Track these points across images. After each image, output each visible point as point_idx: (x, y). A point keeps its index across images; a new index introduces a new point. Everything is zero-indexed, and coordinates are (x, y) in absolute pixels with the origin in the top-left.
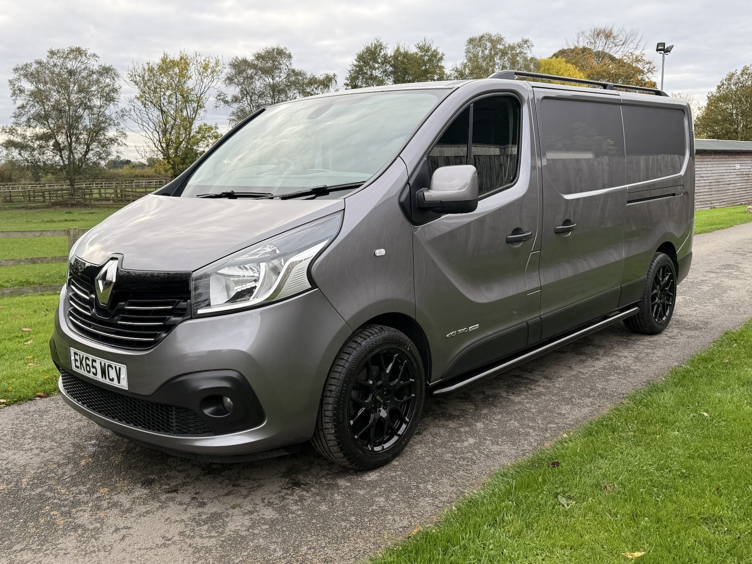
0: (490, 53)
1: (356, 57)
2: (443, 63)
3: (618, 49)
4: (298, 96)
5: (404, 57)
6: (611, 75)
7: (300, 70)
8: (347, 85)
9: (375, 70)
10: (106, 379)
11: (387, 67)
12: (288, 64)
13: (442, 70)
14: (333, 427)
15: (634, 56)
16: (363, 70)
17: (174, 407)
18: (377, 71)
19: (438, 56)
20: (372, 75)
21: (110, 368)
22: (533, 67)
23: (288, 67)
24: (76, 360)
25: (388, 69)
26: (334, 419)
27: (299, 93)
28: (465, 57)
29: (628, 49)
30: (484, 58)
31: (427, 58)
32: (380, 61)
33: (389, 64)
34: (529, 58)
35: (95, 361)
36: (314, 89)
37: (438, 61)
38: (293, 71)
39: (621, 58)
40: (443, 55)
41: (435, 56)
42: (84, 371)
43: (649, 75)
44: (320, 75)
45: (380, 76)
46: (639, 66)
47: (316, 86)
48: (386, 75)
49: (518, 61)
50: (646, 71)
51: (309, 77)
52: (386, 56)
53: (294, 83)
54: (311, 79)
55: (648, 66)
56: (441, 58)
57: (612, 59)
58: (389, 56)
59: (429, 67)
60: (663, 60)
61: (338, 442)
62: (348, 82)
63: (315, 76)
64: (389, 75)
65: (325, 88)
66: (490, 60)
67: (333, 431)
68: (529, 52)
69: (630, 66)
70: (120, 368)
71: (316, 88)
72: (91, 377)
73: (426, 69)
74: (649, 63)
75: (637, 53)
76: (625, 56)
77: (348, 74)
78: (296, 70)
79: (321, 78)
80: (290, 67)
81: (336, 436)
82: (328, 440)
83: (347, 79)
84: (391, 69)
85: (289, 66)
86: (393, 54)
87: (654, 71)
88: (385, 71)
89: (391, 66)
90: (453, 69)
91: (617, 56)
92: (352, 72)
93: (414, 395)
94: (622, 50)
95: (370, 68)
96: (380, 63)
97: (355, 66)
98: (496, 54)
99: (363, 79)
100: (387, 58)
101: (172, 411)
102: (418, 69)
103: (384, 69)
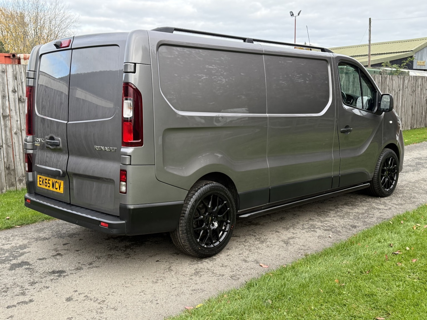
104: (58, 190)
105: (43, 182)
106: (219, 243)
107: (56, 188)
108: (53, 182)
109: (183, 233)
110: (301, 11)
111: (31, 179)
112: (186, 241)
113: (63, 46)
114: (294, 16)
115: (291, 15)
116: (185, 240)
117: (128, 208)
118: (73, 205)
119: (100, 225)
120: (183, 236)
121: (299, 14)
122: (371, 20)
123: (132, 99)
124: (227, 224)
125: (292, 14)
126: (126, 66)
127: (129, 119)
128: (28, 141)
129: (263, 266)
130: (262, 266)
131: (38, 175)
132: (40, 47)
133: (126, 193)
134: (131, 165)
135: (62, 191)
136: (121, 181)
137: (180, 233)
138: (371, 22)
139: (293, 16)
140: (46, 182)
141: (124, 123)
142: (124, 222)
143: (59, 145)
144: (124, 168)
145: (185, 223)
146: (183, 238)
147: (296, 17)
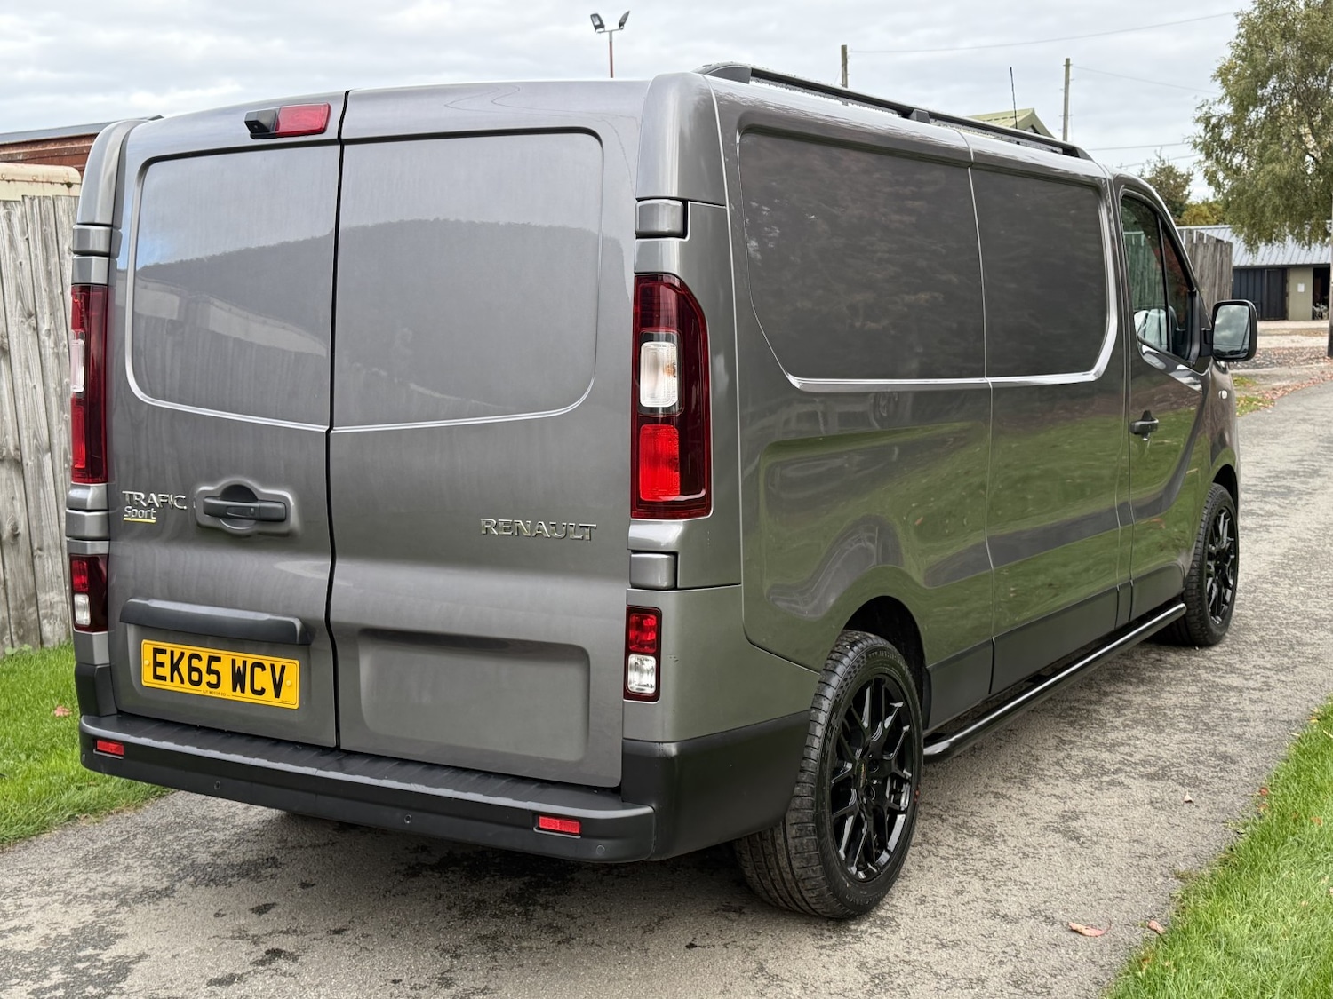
104: (269, 698)
105: (175, 667)
106: (888, 857)
107: (257, 687)
108: (239, 664)
109: (803, 833)
110: (628, 13)
111: (101, 657)
112: (815, 861)
113: (282, 129)
114: (607, 28)
115: (597, 27)
116: (809, 860)
117: (658, 755)
118: (350, 754)
119: (535, 829)
120: (802, 844)
121: (621, 24)
122: (848, 54)
123: (674, 334)
124: (900, 786)
125: (597, 23)
126: (645, 213)
127: (660, 411)
128: (89, 507)
129: (1084, 931)
130: (1080, 933)
131: (144, 641)
132: (130, 131)
133: (655, 697)
134: (675, 588)
135: (291, 697)
136: (628, 653)
137: (792, 832)
138: (848, 60)
139: (601, 30)
140: (192, 669)
141: (644, 429)
142: (648, 810)
143: (282, 520)
144: (645, 599)
145: (813, 793)
146: (800, 849)
147: (611, 32)
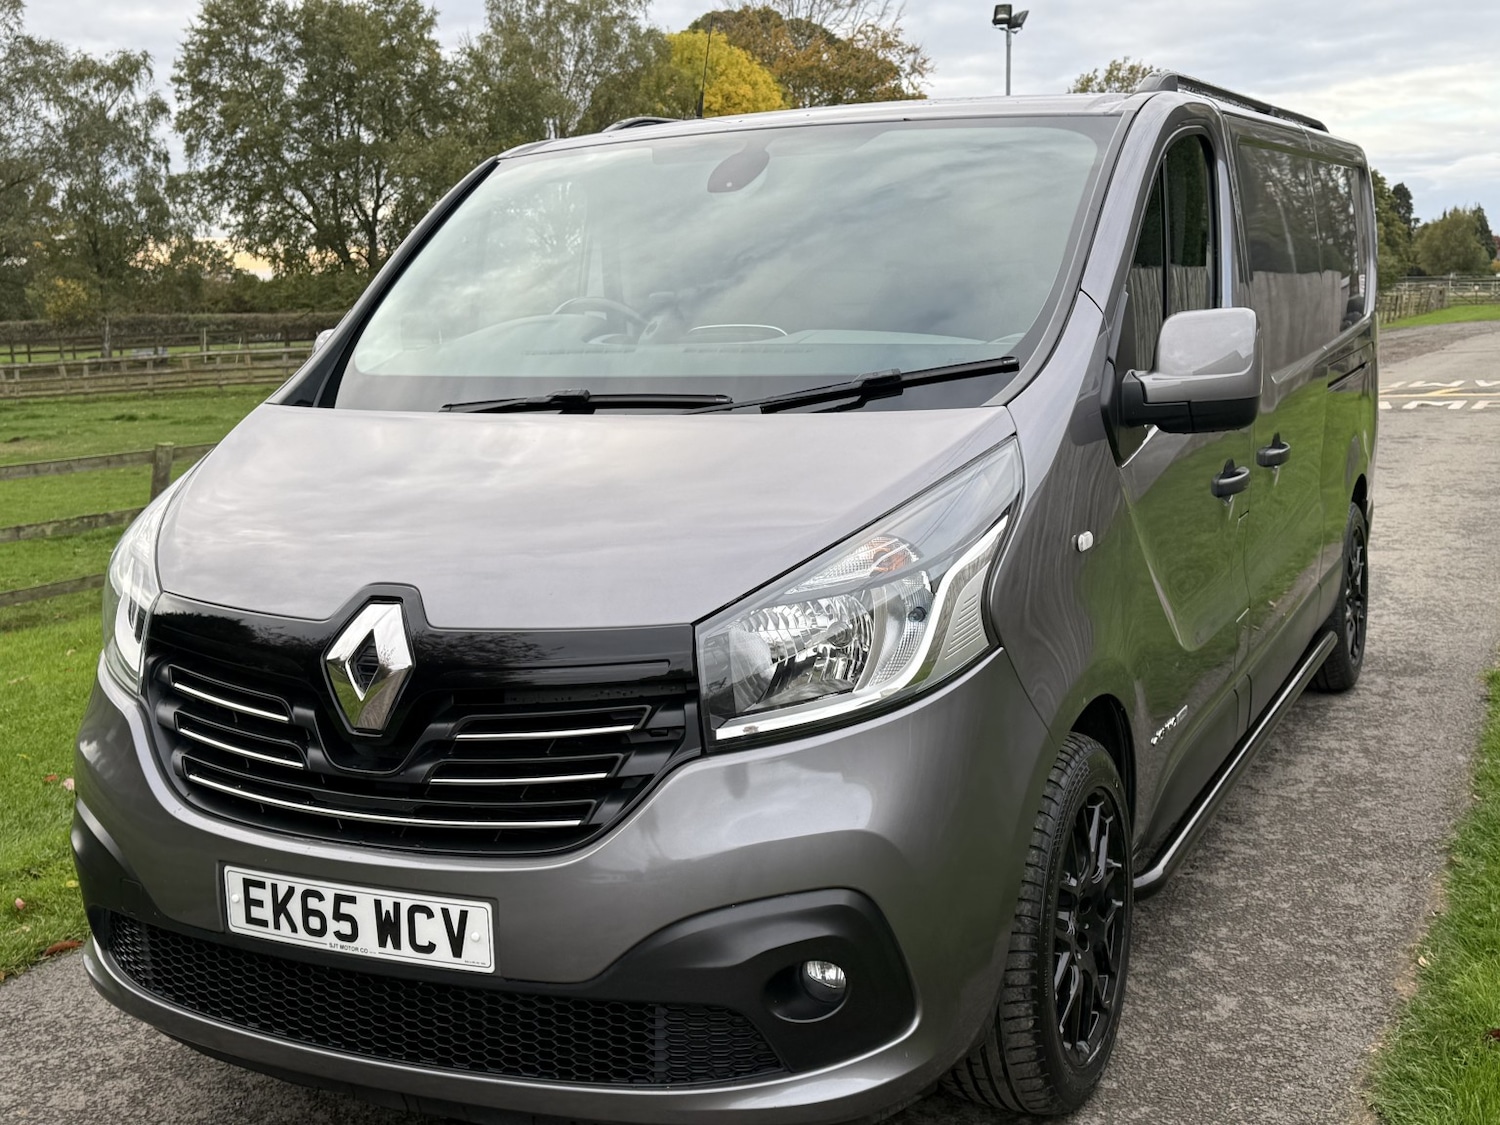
0: (548, 14)
1: (200, 9)
2: (435, 34)
3: (843, 16)
4: (44, 108)
5: (331, 14)
6: (831, 78)
7: (46, 38)
8: (179, 80)
9: (255, 44)
10: (397, 945)
11: (288, 39)
12: (11, 24)
13: (434, 52)
14: (1030, 1012)
15: (879, 33)
16: (223, 44)
17: (664, 1005)
18: (260, 46)
19: (423, 16)
20: (246, 55)
21: (420, 917)
22: (654, 54)
23: (12, 30)
24: (249, 902)
25: (291, 42)
26: (1033, 990)
27: (48, 100)
28: (487, 21)
29: (864, 17)
30: (535, 26)
31: (394, 19)
32: (265, 20)
33: (292, 30)
34: (643, 31)
35: (352, 900)
36: (91, 91)
37: (422, 27)
38: (29, 42)
39: (851, 36)
40: (435, 13)
41: (415, 15)
42: (294, 929)
43: (916, 79)
44: (104, 53)
45: (269, 59)
46: (891, 58)
47: (94, 82)
48: (286, 60)
49: (618, 36)
50: (908, 69)
51: (73, 58)
52: (284, 10)
53: (31, 76)
54: (79, 65)
55: (911, 57)
56: (430, 22)
57: (831, 39)
58: (291, 9)
59: (400, 42)
60: (1009, 46)
61: (1038, 1050)
62: (182, 75)
63: (89, 57)
64: (295, 60)
65: (120, 88)
66: (550, 33)
67: (1031, 1024)
68: (641, 15)
69: (870, 57)
70: (464, 915)
71: (97, 89)
72: (328, 947)
73: (393, 47)
74: (914, 50)
75: (885, 25)
76: (860, 32)
77: (180, 54)
78: (36, 39)
79: (109, 62)
80: (17, 32)
81: (1036, 1037)
82: (1011, 1049)
83: (178, 65)
84: (297, 43)
85: (16, 28)
86: (300, 6)
87: (926, 70)
88: (282, 48)
89: (298, 35)
90: (463, 52)
91: (841, 33)
92: (191, 47)
93: (1120, 904)
94: (851, 17)
95: (242, 37)
96: (266, 27)
97: (198, 32)
98: (563, 17)
99: (222, 66)
100: (286, 14)
101: (652, 1021)
102: (373, 45)
103: (278, 42)
